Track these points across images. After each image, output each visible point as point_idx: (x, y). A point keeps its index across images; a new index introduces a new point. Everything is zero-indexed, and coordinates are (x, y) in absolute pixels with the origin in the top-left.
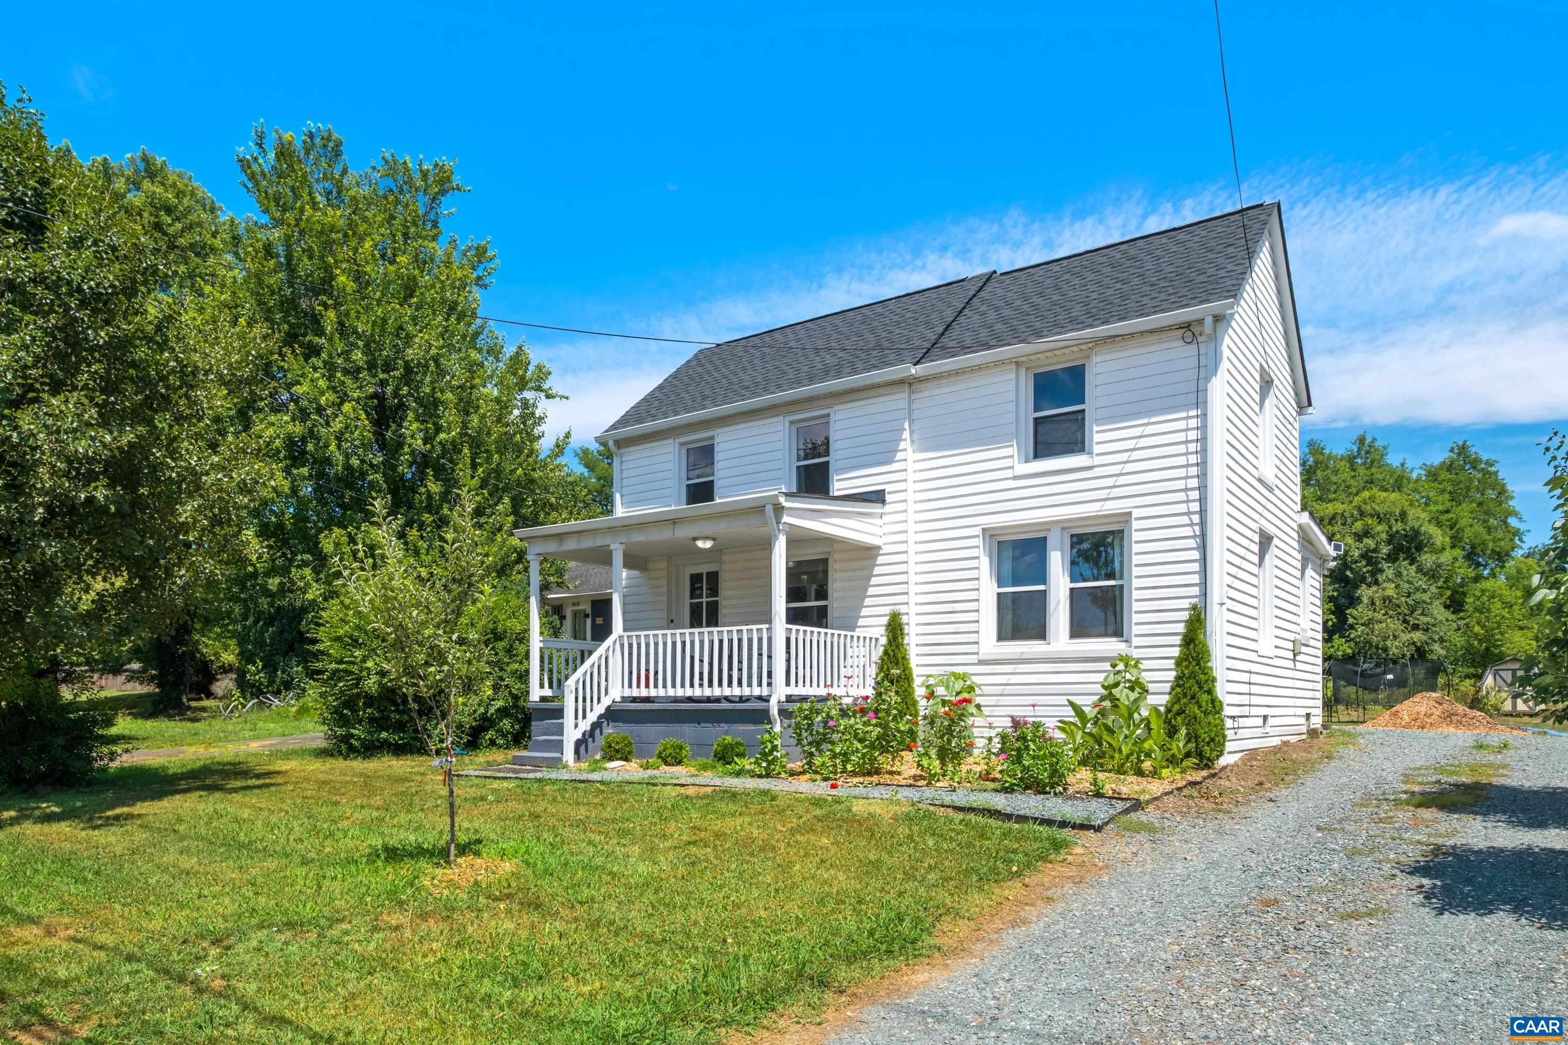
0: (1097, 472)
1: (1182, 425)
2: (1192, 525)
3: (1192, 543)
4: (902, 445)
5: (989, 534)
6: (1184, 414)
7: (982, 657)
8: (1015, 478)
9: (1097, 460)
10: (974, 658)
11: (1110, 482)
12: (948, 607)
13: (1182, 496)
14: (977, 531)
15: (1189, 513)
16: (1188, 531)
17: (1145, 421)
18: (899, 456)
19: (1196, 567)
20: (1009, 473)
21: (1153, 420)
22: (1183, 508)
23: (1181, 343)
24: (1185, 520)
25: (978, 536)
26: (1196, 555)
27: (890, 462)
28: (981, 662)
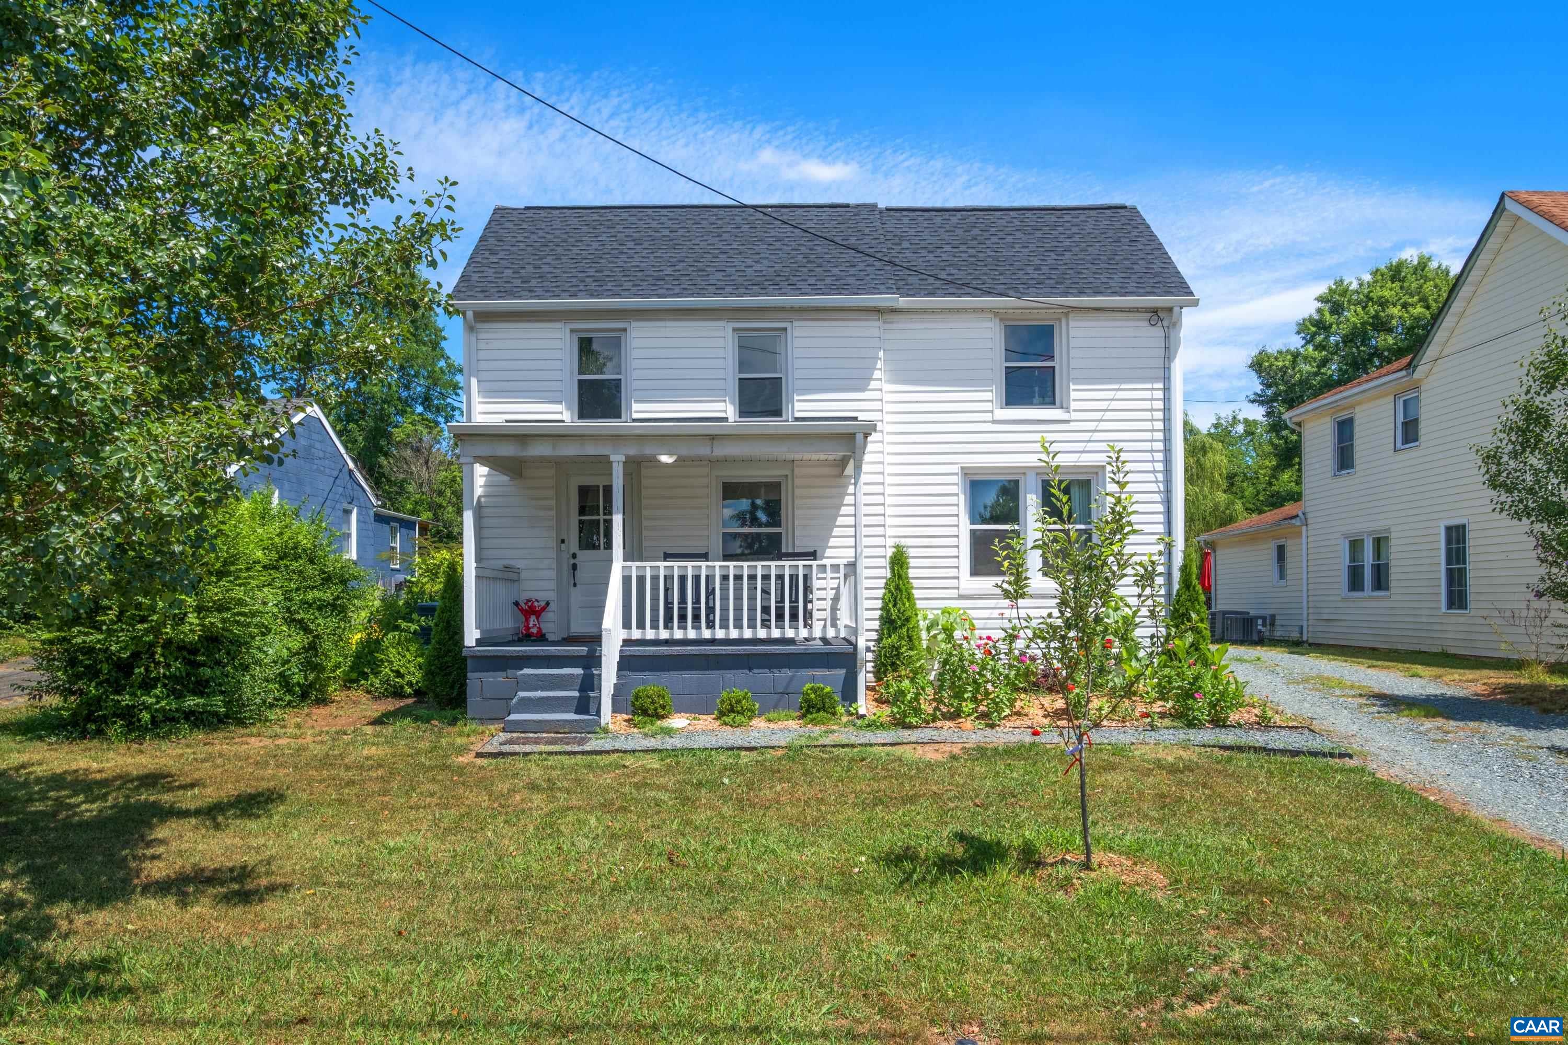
0: (1073, 426)
1: (1148, 394)
2: (1157, 482)
3: (1157, 497)
4: (877, 374)
5: (966, 472)
6: (1149, 386)
7: (962, 592)
8: (994, 422)
9: (1074, 416)
10: (954, 593)
11: (1086, 436)
12: (926, 541)
13: (1148, 456)
14: (955, 469)
15: (1154, 472)
16: (1153, 487)
17: (1116, 386)
18: (873, 384)
19: (1160, 518)
20: (988, 417)
21: (1123, 386)
22: (1149, 466)
23: (1147, 323)
24: (1151, 477)
25: (957, 474)
26: (1160, 508)
27: (863, 389)
28: (961, 597)
